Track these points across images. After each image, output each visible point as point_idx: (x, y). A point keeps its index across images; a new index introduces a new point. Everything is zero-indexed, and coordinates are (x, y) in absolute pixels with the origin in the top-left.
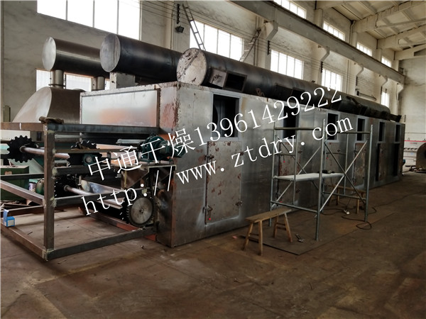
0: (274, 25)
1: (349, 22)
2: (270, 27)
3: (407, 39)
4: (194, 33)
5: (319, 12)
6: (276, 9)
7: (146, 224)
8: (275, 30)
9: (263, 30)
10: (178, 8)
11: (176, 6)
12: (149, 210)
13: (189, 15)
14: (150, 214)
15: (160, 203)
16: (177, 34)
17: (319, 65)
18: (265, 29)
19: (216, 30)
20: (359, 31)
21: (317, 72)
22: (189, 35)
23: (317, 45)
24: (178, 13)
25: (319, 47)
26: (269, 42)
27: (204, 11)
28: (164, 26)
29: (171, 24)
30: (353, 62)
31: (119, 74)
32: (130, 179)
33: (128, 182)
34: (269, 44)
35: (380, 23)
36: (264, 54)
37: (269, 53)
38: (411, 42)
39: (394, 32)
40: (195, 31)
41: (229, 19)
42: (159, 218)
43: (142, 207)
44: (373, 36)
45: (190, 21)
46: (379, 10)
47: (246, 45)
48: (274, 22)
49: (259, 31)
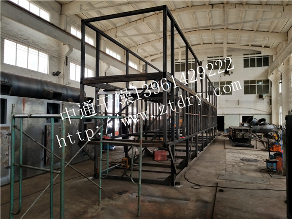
5: (64, 17)
17: (64, 59)
21: (62, 65)
23: (62, 44)
25: (64, 45)
35: (119, 34)
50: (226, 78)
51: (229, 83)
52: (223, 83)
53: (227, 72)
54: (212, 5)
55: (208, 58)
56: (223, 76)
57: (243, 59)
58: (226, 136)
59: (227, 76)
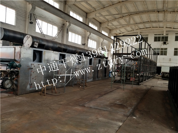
0: (69, 23)
1: (99, 23)
2: (68, 24)
3: (120, 30)
4: (38, 24)
6: (70, 18)
7: (10, 88)
8: (70, 25)
9: (65, 24)
10: (31, 15)
11: (30, 14)
12: (11, 84)
13: (36, 18)
14: (11, 85)
15: (15, 82)
16: (30, 24)
17: (87, 38)
18: (66, 24)
19: (47, 23)
20: (102, 27)
21: (86, 41)
22: (36, 24)
23: (87, 31)
24: (31, 17)
26: (67, 29)
27: (42, 16)
28: (25, 21)
29: (28, 21)
30: (100, 38)
31: (3, 41)
32: (4, 74)
33: (3, 75)
34: (67, 30)
35: (110, 24)
36: (65, 33)
37: (67, 33)
38: (121, 31)
39: (115, 28)
40: (38, 23)
41: (52, 19)
42: (15, 86)
43: (8, 83)
44: (108, 29)
45: (36, 20)
46: (109, 20)
47: (59, 30)
48: (69, 22)
49: (64, 25)
50: (164, 46)
51: (166, 49)
52: (162, 49)
53: (165, 43)
54: (158, 11)
55: (155, 35)
56: (162, 45)
57: (175, 36)
58: (161, 76)
59: (165, 45)
